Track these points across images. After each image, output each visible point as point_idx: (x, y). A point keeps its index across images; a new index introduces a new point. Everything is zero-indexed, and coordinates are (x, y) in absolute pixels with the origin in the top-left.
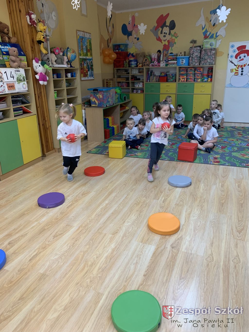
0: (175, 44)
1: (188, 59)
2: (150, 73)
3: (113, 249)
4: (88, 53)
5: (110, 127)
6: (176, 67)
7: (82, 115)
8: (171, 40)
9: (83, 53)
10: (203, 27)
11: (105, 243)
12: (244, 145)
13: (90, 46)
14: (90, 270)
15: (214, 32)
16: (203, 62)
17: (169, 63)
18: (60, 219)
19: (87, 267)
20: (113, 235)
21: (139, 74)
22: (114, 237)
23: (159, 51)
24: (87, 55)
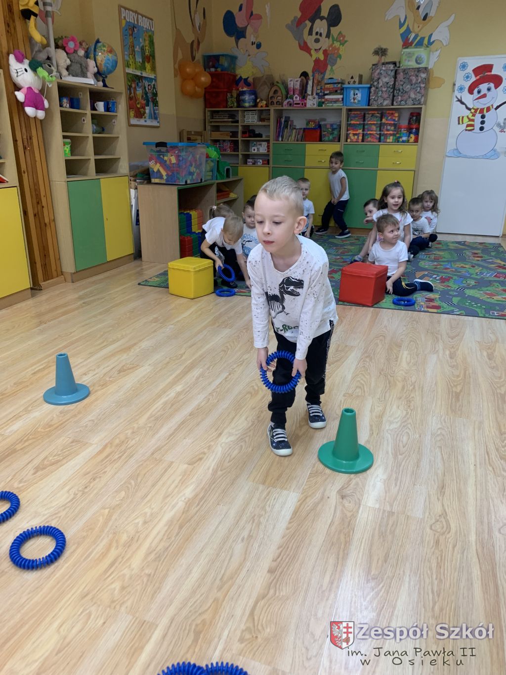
0: (338, 59)
1: (367, 90)
2: (285, 121)
3: (188, 501)
4: (146, 64)
5: (195, 233)
6: (340, 108)
7: (131, 202)
8: (331, 49)
9: (135, 63)
10: (402, 21)
11: (169, 487)
12: (488, 275)
13: (151, 48)
14: (122, 556)
15: (424, 33)
16: (400, 97)
17: (327, 100)
18: (58, 427)
19: (117, 547)
20: (189, 464)
21: (261, 122)
22: (193, 469)
23: (305, 74)
24: (145, 69)
